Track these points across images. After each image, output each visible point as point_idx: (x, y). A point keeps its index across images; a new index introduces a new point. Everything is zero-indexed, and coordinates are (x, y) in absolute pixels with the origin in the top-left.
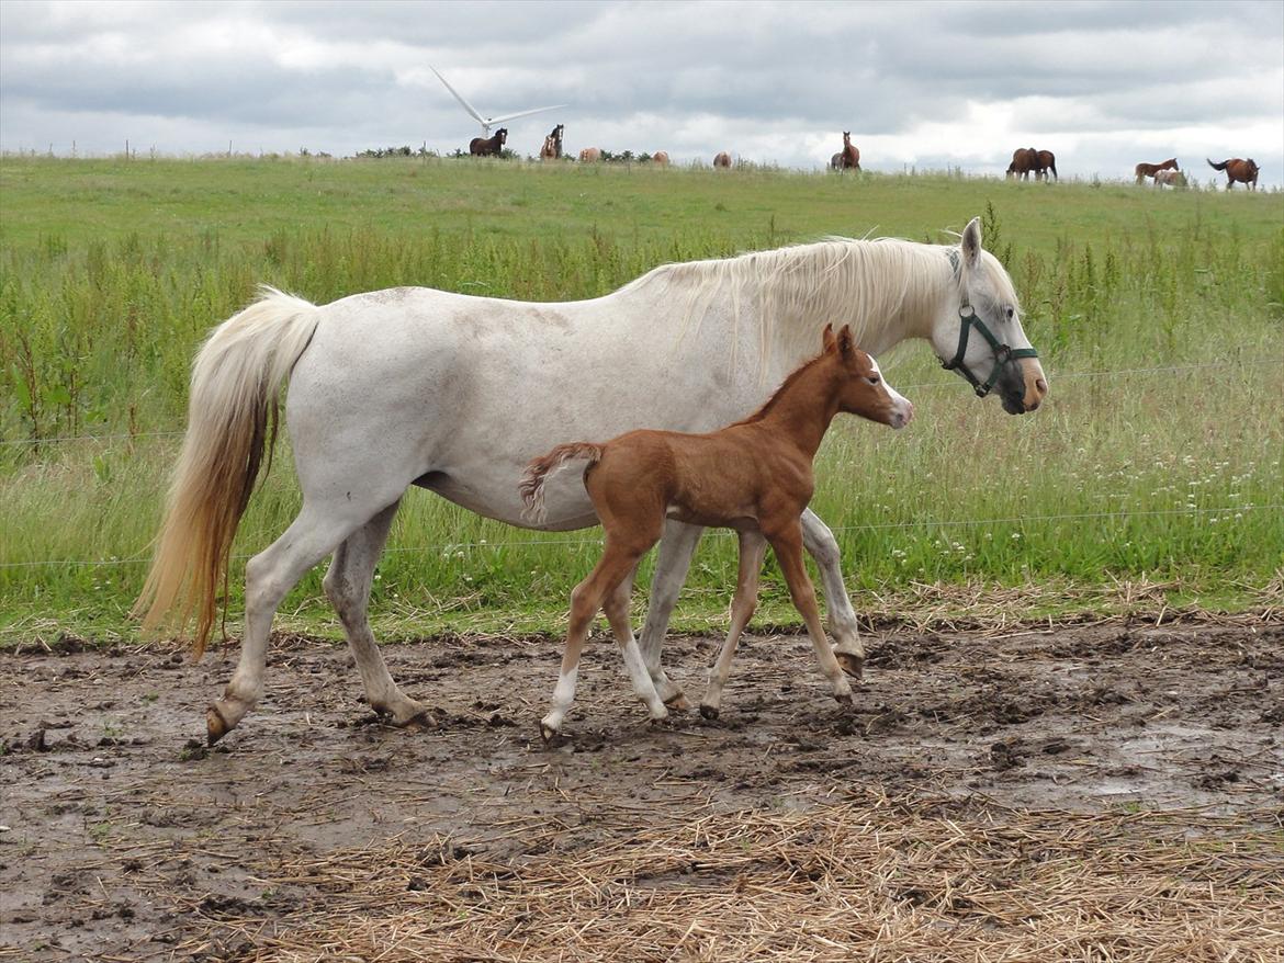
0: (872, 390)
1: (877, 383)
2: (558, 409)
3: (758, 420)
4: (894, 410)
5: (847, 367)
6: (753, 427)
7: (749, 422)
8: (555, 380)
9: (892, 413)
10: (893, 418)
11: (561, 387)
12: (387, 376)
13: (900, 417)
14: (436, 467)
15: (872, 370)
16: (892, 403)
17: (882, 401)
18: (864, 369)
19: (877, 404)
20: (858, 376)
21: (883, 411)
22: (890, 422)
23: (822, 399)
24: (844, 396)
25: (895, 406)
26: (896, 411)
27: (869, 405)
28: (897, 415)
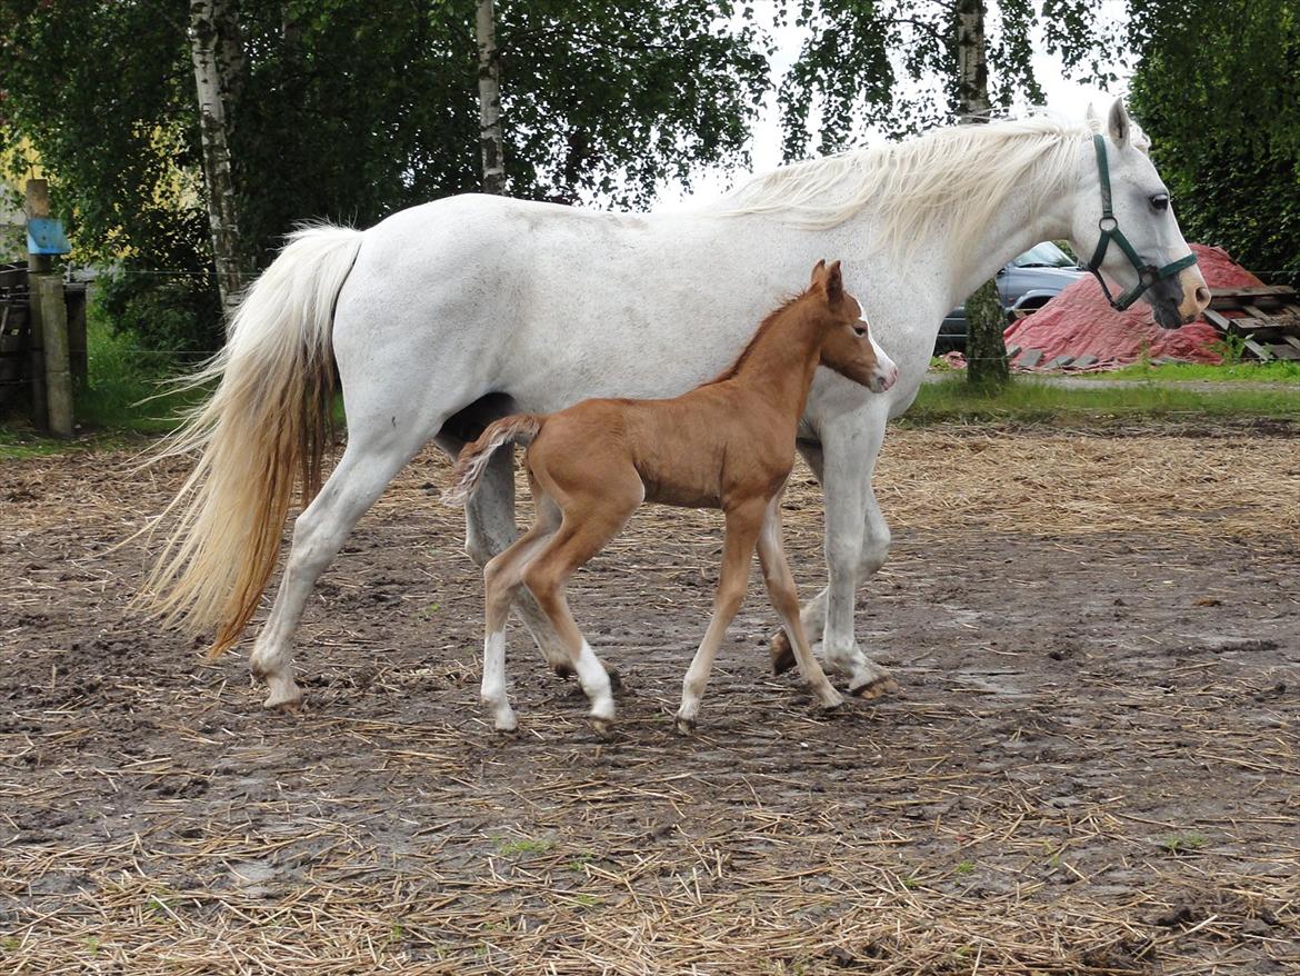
0: (856, 341)
1: (863, 335)
2: (629, 310)
3: (729, 379)
4: (877, 370)
5: (833, 311)
6: (724, 386)
7: (721, 380)
8: (624, 277)
9: (874, 374)
10: (873, 380)
11: (633, 284)
12: (430, 279)
13: (882, 380)
14: (496, 385)
15: (861, 318)
16: (875, 362)
17: (866, 358)
18: (850, 316)
19: (859, 360)
20: (842, 324)
21: (864, 369)
22: (869, 383)
23: (803, 345)
24: (825, 344)
25: (879, 366)
26: (879, 372)
27: (850, 360)
28: (878, 376)
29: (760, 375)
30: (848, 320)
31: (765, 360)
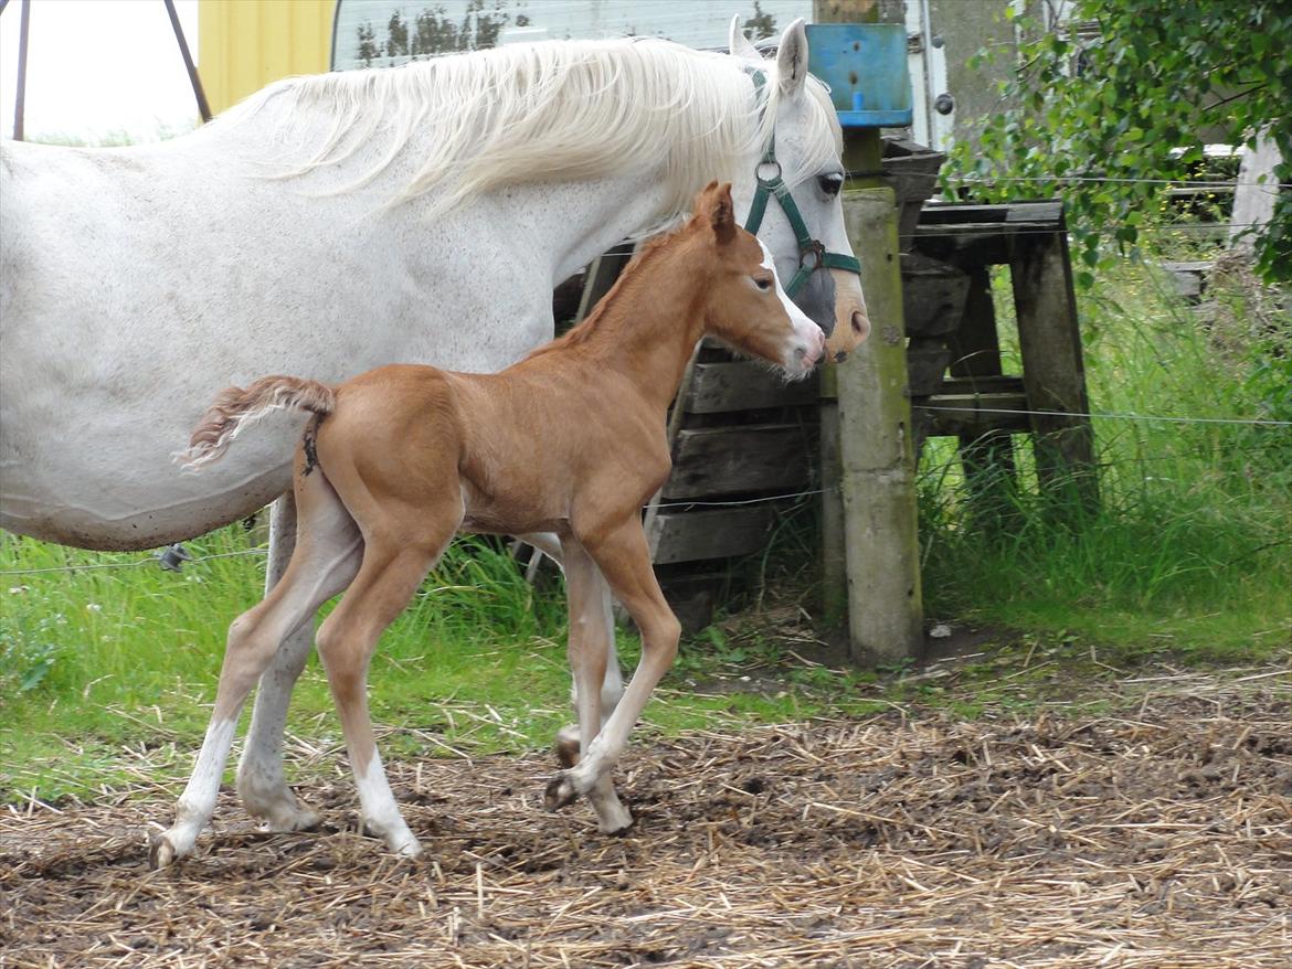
0: (758, 299)
1: (769, 288)
9: (788, 344)
10: (788, 354)
13: (800, 350)
15: (762, 265)
16: (788, 327)
17: (775, 322)
18: (749, 263)
19: (764, 326)
21: (770, 339)
22: (782, 359)
23: (682, 307)
24: (711, 305)
25: (795, 332)
26: (795, 341)
27: (751, 325)
28: (796, 347)
30: (746, 269)
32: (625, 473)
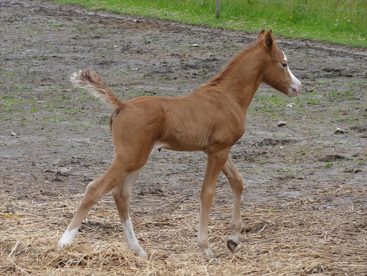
0: (282, 71)
1: (286, 67)
4: (292, 86)
9: (290, 87)
10: (290, 91)
13: (294, 90)
15: (284, 59)
16: (291, 81)
17: (287, 79)
18: (280, 58)
19: (283, 81)
20: (275, 62)
21: (285, 85)
22: (288, 92)
23: (256, 72)
24: (266, 72)
25: (293, 83)
26: (293, 86)
27: (279, 80)
28: (292, 89)
29: (233, 85)
30: (279, 60)
31: (236, 78)
32: (229, 132)
